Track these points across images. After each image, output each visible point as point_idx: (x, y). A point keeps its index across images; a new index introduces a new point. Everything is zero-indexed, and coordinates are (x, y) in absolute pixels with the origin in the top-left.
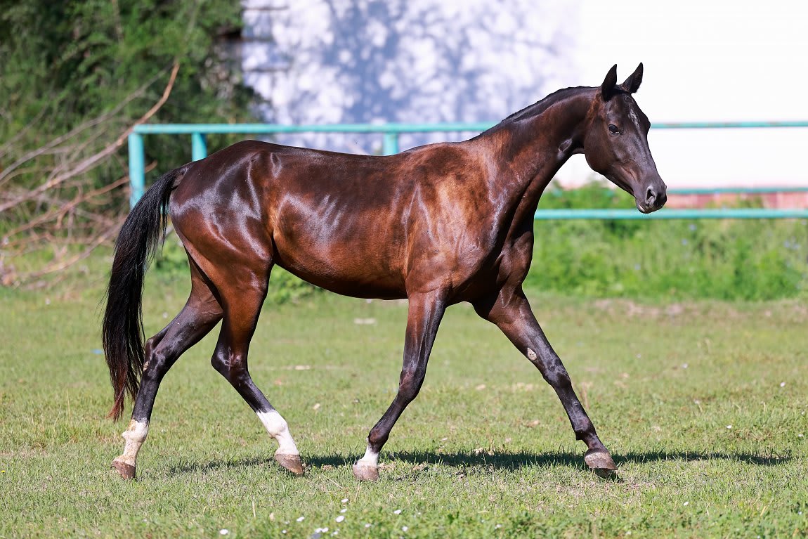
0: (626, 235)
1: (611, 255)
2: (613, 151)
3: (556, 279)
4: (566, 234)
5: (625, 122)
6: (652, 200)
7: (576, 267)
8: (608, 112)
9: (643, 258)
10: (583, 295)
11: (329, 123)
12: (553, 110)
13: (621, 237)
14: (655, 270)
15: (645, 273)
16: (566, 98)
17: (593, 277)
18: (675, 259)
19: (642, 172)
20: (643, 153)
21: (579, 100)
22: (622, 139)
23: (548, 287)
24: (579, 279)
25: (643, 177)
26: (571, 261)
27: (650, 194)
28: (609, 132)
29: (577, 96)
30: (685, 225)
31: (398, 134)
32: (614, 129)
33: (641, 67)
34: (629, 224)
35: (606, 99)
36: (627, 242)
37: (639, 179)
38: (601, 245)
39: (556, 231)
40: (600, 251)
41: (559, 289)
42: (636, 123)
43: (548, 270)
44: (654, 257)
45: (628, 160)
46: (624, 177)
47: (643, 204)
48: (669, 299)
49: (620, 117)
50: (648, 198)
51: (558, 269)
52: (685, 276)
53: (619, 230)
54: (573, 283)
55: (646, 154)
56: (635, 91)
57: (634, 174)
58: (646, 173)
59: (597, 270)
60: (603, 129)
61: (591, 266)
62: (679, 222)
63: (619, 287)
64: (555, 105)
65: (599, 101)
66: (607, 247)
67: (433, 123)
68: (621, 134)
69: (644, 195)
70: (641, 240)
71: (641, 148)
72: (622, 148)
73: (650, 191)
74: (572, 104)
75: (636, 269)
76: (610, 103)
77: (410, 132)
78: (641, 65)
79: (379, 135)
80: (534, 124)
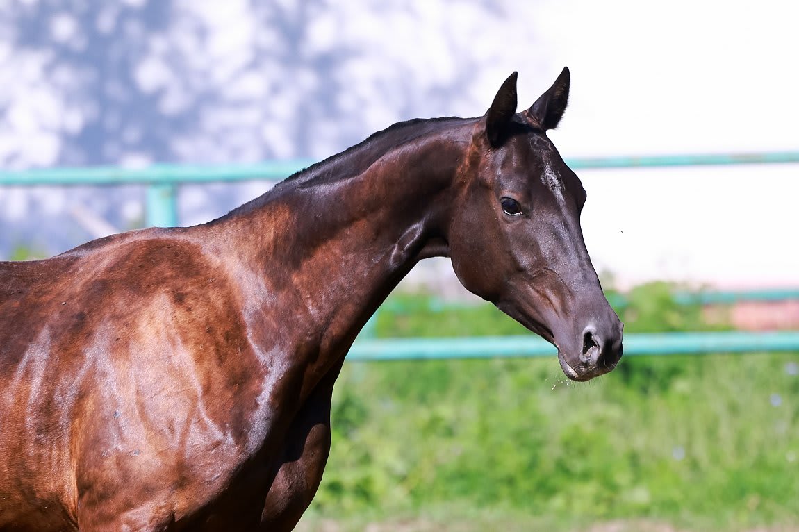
0: (653, 388)
1: (622, 430)
2: (510, 253)
3: (510, 481)
4: (529, 387)
5: (536, 192)
6: (595, 353)
7: (549, 456)
8: (499, 172)
9: (690, 434)
10: (565, 514)
11: (35, 167)
12: (381, 170)
13: (644, 391)
14: (716, 460)
15: (694, 465)
16: (410, 141)
17: (586, 476)
18: (756, 435)
19: (572, 295)
20: (573, 255)
21: (438, 146)
22: (529, 226)
23: (492, 498)
24: (557, 481)
25: (573, 306)
26: (540, 444)
27: (589, 341)
28: (501, 213)
29: (433, 139)
30: (775, 364)
31: (176, 187)
32: (511, 207)
33: (565, 76)
34: (659, 365)
35: (495, 144)
36: (656, 401)
37: (565, 310)
38: (601, 409)
39: (508, 382)
40: (600, 422)
41: (517, 501)
42: (559, 194)
43: (492, 463)
44: (712, 433)
45: (541, 271)
46: (534, 307)
47: (576, 363)
48: (744, 518)
49: (524, 181)
50: (585, 350)
51: (512, 460)
52: (778, 470)
53: (637, 378)
54: (546, 490)
55: (579, 257)
56: (553, 125)
57: (555, 300)
58: (580, 297)
59: (594, 461)
60: (488, 204)
61: (583, 453)
62: (765, 357)
63: (641, 496)
64: (387, 157)
65: (479, 147)
66: (614, 412)
67: (250, 163)
68: (528, 217)
69: (576, 343)
70: (684, 398)
71: (569, 246)
72: (530, 245)
73: (588, 335)
74: (425, 155)
75: (677, 457)
76: (501, 154)
77: (201, 183)
78: (566, 72)
79: (137, 189)
80: (343, 198)
